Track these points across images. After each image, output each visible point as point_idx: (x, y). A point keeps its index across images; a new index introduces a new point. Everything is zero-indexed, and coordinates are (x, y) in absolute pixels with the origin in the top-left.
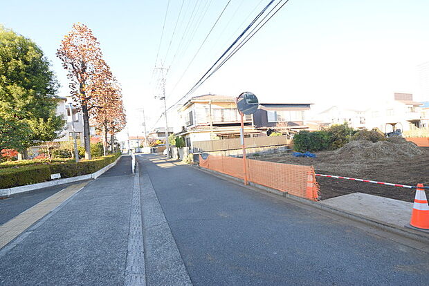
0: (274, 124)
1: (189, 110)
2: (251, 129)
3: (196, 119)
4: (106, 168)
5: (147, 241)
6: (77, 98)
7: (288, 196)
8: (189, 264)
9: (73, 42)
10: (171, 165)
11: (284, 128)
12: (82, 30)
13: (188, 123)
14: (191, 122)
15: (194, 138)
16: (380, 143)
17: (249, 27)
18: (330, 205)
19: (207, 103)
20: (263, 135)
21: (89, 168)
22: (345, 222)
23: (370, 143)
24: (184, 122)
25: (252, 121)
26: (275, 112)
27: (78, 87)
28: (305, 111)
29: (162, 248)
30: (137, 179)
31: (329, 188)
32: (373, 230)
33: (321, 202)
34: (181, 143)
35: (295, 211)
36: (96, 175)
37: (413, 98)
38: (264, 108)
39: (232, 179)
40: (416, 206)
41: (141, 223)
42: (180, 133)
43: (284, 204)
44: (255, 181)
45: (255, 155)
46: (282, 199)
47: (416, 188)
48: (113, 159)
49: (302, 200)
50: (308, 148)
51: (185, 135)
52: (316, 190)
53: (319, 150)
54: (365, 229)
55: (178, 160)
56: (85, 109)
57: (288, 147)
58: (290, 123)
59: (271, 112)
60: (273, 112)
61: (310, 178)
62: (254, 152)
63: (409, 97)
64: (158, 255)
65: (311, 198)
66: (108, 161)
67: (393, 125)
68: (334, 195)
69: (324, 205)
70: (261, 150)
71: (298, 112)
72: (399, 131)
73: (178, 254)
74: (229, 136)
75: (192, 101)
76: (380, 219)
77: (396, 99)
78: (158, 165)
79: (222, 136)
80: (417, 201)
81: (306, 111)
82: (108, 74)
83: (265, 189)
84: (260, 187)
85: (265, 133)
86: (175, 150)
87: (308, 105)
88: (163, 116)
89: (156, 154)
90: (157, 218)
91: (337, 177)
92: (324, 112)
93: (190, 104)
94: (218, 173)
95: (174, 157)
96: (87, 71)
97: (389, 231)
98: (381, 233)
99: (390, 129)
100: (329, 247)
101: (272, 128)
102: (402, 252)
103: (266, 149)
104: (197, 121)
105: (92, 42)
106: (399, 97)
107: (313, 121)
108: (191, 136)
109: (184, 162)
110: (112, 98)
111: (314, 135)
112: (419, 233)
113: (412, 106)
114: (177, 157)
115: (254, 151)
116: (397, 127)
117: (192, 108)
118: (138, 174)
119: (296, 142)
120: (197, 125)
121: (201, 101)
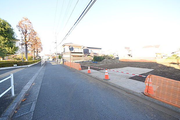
0: (90, 53)
1: (64, 47)
2: (82, 54)
3: (66, 50)
4: (33, 64)
6: (23, 42)
7: (76, 70)
9: (23, 22)
10: (57, 64)
11: (93, 55)
12: (26, 19)
14: (64, 51)
15: (64, 56)
19: (69, 46)
21: (27, 63)
24: (62, 51)
25: (83, 52)
27: (24, 38)
36: (29, 66)
38: (88, 48)
48: (36, 62)
50: (97, 60)
51: (62, 55)
53: (100, 61)
56: (26, 45)
58: (94, 53)
59: (90, 50)
60: (91, 50)
62: (82, 61)
63: (129, 48)
66: (34, 62)
67: (118, 55)
70: (84, 60)
71: (97, 50)
74: (76, 56)
78: (52, 64)
79: (74, 56)
81: (100, 50)
82: (35, 34)
84: (73, 68)
85: (87, 56)
86: (59, 59)
88: (56, 48)
96: (27, 33)
105: (29, 23)
106: (126, 48)
107: (100, 54)
109: (61, 63)
110: (36, 42)
113: (129, 51)
117: (65, 47)
118: (43, 66)
119: (94, 59)
120: (66, 52)
121: (67, 45)
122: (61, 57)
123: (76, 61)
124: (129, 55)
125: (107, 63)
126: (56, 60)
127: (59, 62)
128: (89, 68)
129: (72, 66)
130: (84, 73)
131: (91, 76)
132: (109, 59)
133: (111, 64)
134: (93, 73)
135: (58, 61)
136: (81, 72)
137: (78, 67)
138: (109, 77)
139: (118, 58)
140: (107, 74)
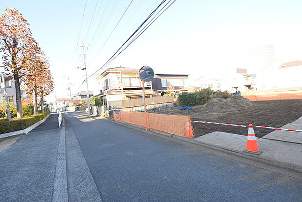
0: (165, 88)
1: (105, 78)
2: (150, 92)
3: (111, 85)
4: (37, 125)
5: (70, 180)
6: (9, 68)
7: (174, 136)
8: (104, 193)
9: (6, 22)
10: (92, 119)
11: (173, 91)
12: (14, 13)
13: (104, 88)
14: (107, 87)
15: (109, 99)
16: (229, 99)
17: (146, 21)
18: (200, 140)
19: (119, 73)
20: (158, 96)
21: (21, 125)
22: (209, 151)
23: (223, 99)
24: (101, 87)
25: (151, 86)
27: (10, 59)
29: (82, 184)
30: (63, 132)
31: (200, 129)
32: (225, 155)
33: (195, 139)
34: (100, 103)
35: (179, 147)
36: (26, 131)
37: (247, 71)
38: (158, 77)
39: (137, 128)
40: (249, 138)
41: (65, 166)
42: (99, 95)
43: (172, 142)
44: (153, 127)
45: (153, 110)
46: (171, 139)
47: (248, 127)
48: (42, 117)
49: (183, 139)
50: (187, 104)
51: (103, 96)
52: (192, 131)
53: (194, 105)
54: (221, 154)
55: (98, 116)
56: (17, 77)
57: (175, 104)
59: (163, 80)
60: (165, 80)
61: (188, 124)
63: (245, 71)
64: (79, 190)
65: (189, 137)
66: (38, 119)
67: (236, 88)
68: (203, 134)
69: (196, 141)
70: (157, 106)
72: (239, 92)
73: (95, 187)
74: (135, 97)
75: (107, 71)
76: (229, 148)
77: (238, 72)
78: (81, 120)
79: (130, 97)
80: (250, 135)
81: (186, 80)
82: (37, 49)
83: (160, 133)
84: (156, 132)
85: (160, 94)
86: (95, 108)
87: (187, 76)
88: (85, 83)
89: (80, 111)
90: (79, 161)
91: (204, 122)
92: (197, 80)
93: (106, 74)
94: (127, 124)
95: (94, 113)
96: (18, 46)
97: (234, 155)
98: (229, 156)
99: (234, 91)
100: (199, 168)
101: (165, 91)
102: (242, 168)
103: (161, 105)
105: (23, 23)
106: (239, 71)
108: (107, 97)
109: (102, 117)
110: (41, 69)
111: (191, 95)
112: (251, 155)
113: (246, 76)
114: (96, 113)
115: (153, 107)
116: (239, 89)
117: (107, 77)
118: (64, 128)
119: (180, 100)
120: (111, 89)
121: (113, 71)
122: (100, 101)
124: (249, 86)
127: (95, 114)
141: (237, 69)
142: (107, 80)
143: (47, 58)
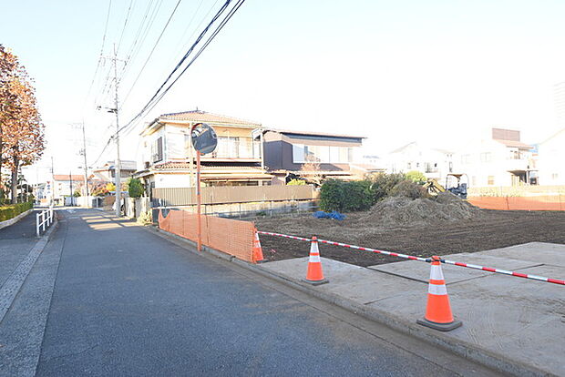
1: (157, 135)
3: (167, 152)
13: (154, 157)
14: (160, 156)
15: (162, 182)
16: (418, 201)
19: (187, 125)
23: (408, 200)
24: (149, 154)
25: (262, 160)
26: (306, 148)
28: (354, 148)
30: (40, 245)
33: (261, 265)
34: (137, 190)
37: (521, 138)
38: (287, 139)
39: (186, 243)
41: (19, 288)
42: (142, 172)
51: (148, 176)
53: (359, 210)
58: (324, 166)
59: (298, 146)
60: (302, 146)
62: (258, 209)
63: (515, 135)
67: (458, 176)
71: (341, 148)
72: (464, 186)
74: (222, 183)
75: (161, 121)
77: (494, 138)
78: (92, 226)
79: (211, 182)
80: (312, 254)
81: (356, 150)
84: (214, 252)
85: (284, 179)
86: (130, 201)
87: (359, 139)
93: (158, 125)
97: (288, 285)
99: (454, 183)
103: (279, 205)
104: (169, 155)
106: (499, 134)
107: (356, 166)
108: (157, 179)
109: (139, 223)
113: (517, 149)
114: (133, 214)
115: (257, 207)
116: (464, 180)
117: (164, 132)
118: (46, 238)
119: (323, 196)
120: (168, 161)
121: (176, 122)
122: (139, 187)
123: (225, 209)
124: (522, 175)
125: (399, 219)
126: (115, 207)
127: (130, 215)
128: (314, 248)
129: (204, 241)
130: (284, 281)
131: (333, 303)
132: (413, 196)
133: (423, 224)
134: (339, 280)
135: (123, 208)
136: (269, 276)
137: (243, 244)
138: (457, 308)
139: (460, 191)
140: (442, 290)
141: (494, 130)
142: (160, 140)
143: (30, 81)
